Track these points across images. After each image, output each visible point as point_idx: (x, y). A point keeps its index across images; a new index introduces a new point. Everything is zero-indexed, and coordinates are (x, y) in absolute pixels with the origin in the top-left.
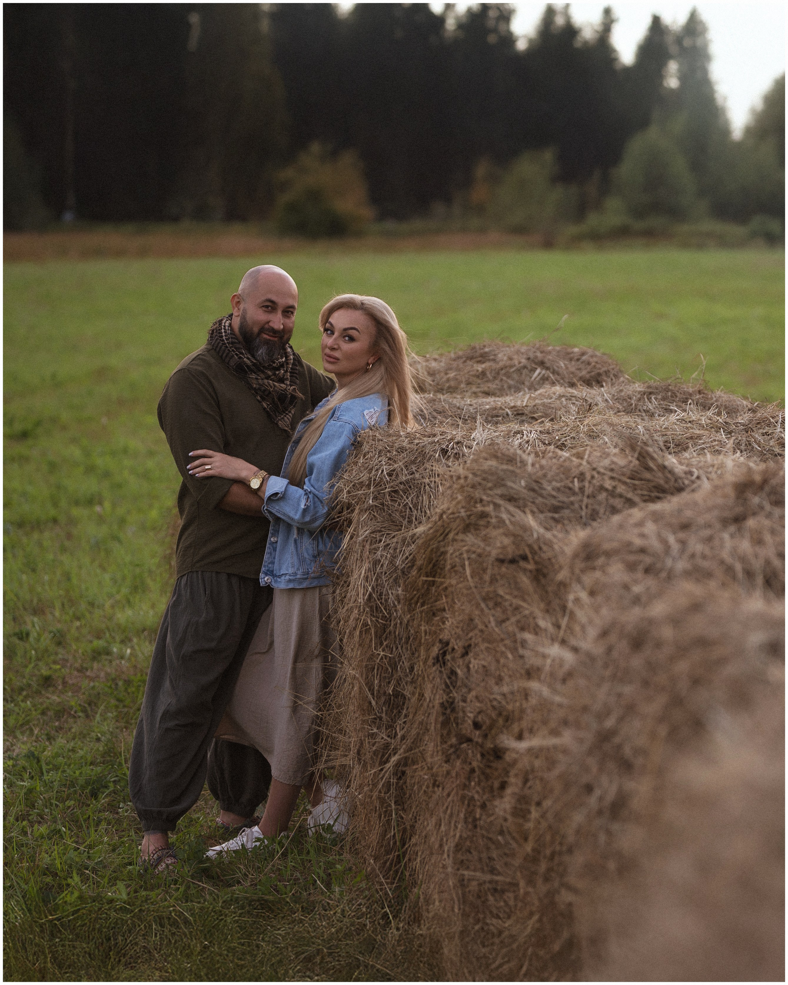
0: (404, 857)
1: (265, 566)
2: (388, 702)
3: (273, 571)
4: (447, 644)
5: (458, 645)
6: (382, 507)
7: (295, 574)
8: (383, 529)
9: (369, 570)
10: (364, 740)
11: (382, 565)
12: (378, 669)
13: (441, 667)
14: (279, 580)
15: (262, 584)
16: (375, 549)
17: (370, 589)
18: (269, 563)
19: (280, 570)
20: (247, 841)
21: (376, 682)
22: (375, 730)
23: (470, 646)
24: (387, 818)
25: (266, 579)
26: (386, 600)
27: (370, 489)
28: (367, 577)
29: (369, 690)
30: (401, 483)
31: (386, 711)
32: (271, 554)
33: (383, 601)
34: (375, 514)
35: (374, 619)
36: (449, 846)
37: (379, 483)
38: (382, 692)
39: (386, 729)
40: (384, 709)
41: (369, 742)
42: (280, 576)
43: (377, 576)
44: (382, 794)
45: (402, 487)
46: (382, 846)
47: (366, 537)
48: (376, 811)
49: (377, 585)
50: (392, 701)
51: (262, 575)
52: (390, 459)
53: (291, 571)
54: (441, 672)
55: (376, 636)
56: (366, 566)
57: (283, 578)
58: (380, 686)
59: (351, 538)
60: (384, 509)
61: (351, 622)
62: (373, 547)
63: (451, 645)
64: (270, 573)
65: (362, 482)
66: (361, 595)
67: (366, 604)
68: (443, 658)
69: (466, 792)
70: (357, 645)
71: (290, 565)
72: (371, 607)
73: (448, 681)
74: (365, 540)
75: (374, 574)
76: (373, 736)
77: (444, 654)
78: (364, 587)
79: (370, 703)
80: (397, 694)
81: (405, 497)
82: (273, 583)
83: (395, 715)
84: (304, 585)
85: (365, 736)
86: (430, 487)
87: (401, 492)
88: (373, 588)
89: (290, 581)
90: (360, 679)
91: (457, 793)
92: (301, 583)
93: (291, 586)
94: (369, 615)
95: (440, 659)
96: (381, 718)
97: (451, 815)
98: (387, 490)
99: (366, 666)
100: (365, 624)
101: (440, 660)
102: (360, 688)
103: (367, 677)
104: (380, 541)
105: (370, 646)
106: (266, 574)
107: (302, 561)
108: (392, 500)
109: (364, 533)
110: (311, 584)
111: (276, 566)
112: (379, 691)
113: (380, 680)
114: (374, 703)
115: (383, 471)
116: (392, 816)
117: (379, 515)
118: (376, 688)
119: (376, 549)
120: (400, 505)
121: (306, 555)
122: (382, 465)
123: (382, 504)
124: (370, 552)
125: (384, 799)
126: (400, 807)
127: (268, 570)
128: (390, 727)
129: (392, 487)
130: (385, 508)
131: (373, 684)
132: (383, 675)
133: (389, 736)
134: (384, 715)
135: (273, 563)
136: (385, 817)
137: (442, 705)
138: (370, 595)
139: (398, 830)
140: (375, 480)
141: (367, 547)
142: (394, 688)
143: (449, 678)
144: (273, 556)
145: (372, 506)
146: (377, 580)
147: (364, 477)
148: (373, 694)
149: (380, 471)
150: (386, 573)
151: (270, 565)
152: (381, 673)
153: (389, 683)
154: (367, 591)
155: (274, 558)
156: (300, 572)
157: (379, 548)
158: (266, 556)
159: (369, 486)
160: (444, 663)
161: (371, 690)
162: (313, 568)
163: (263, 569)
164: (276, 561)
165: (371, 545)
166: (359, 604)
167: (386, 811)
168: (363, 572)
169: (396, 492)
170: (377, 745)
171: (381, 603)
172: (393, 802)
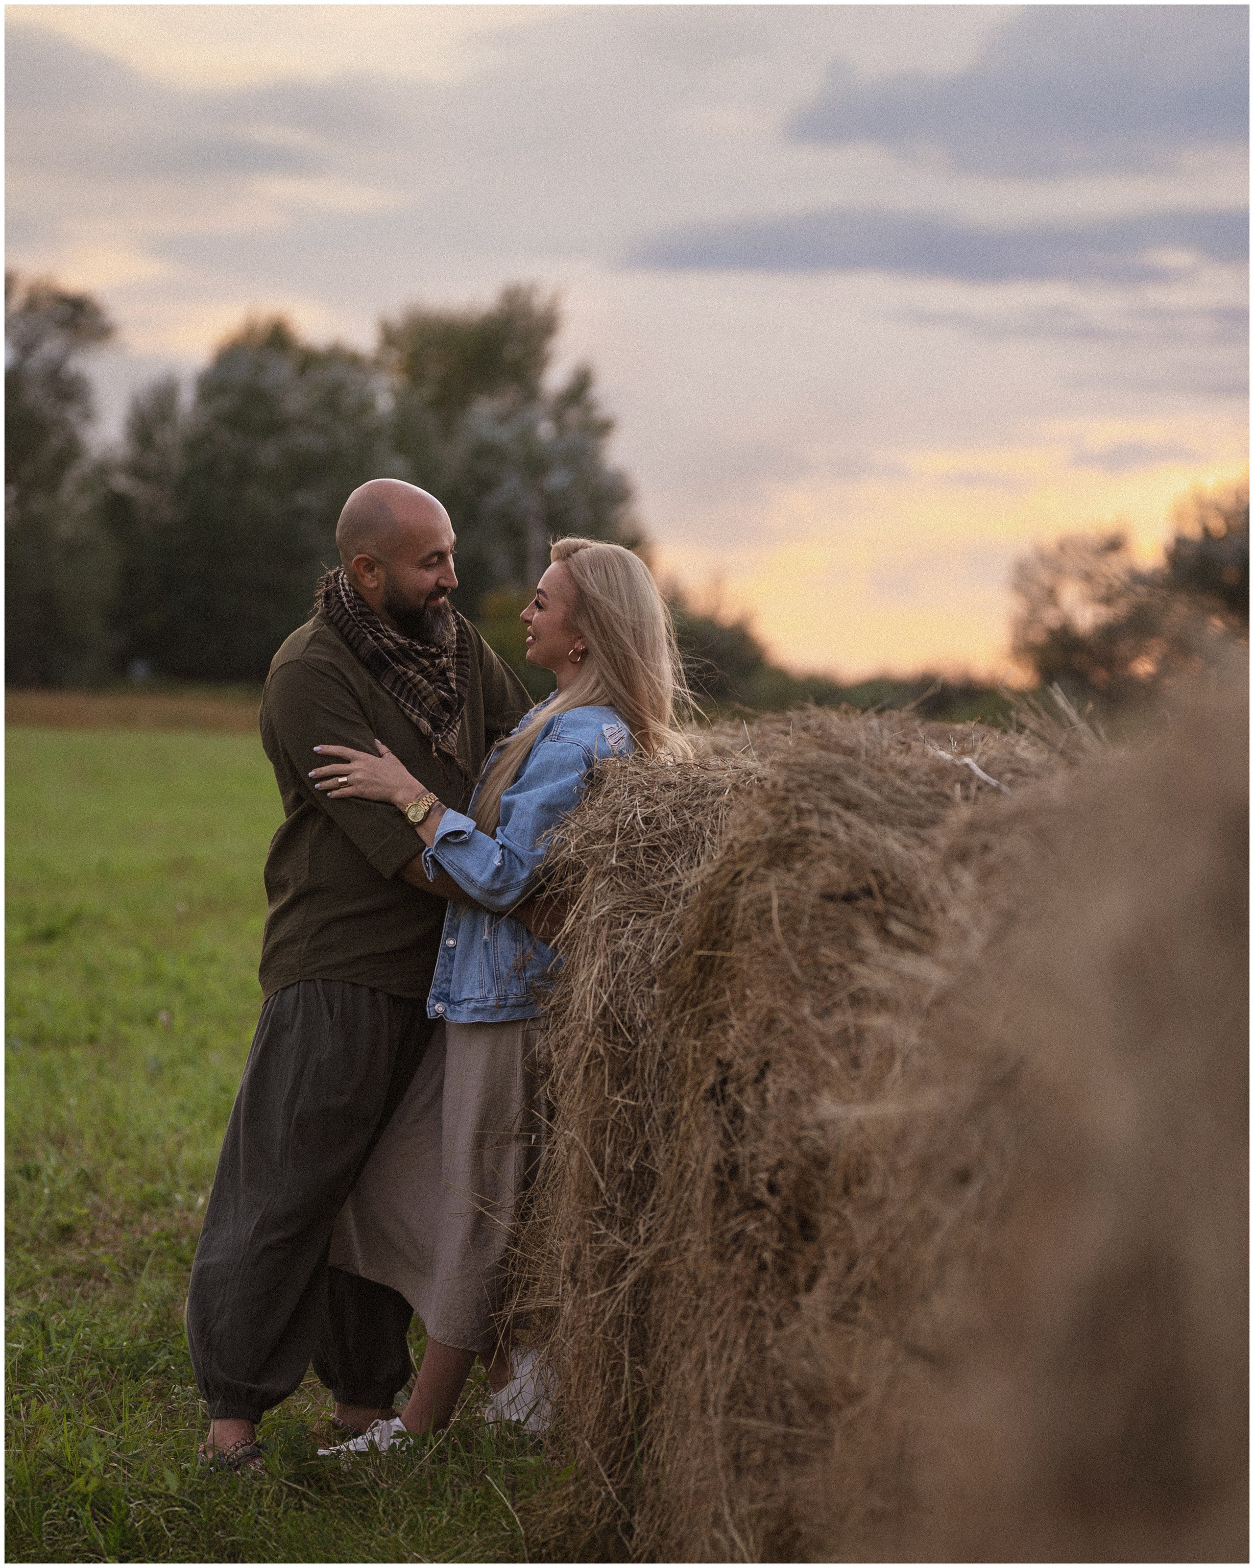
0: (640, 1438)
1: (435, 986)
2: (625, 1185)
3: (448, 994)
4: (729, 1065)
5: (747, 1067)
6: (630, 872)
7: (485, 999)
8: (631, 906)
9: (606, 968)
10: (584, 1246)
11: (627, 962)
12: (612, 1131)
13: (718, 1105)
14: (458, 1008)
15: (430, 1015)
16: (615, 936)
17: (605, 998)
18: (442, 982)
19: (460, 992)
20: (381, 1441)
21: (608, 1151)
22: (603, 1231)
23: (767, 1064)
24: (614, 1379)
25: (436, 1007)
26: (631, 1018)
27: (612, 841)
28: (601, 980)
29: (596, 1164)
30: (664, 836)
31: (623, 1199)
32: (445, 966)
33: (626, 1018)
34: (620, 881)
35: (609, 1045)
36: (719, 1392)
37: (628, 833)
38: (616, 1167)
39: (621, 1228)
40: (619, 1195)
41: (592, 1249)
42: (459, 1003)
43: (618, 979)
44: (610, 1338)
45: (666, 841)
46: (604, 1426)
47: (603, 916)
48: (597, 1366)
49: (617, 993)
50: (633, 1184)
51: (430, 1001)
52: (648, 798)
53: (477, 994)
54: (717, 1113)
55: (611, 1075)
56: (600, 961)
57: (465, 1005)
58: (614, 1159)
59: (579, 918)
60: (634, 874)
61: (571, 1052)
62: (615, 931)
63: (735, 1067)
64: (444, 997)
65: (601, 831)
66: (590, 1009)
67: (596, 1021)
68: (722, 1091)
69: (750, 1302)
70: (579, 1091)
71: (477, 984)
72: (605, 1028)
73: (728, 1126)
74: (601, 921)
75: (614, 975)
76: (597, 1239)
77: (724, 1082)
78: (595, 996)
79: (596, 1185)
80: (640, 1170)
81: (670, 858)
82: (448, 1014)
83: (637, 1207)
84: (500, 1018)
85: (585, 1241)
86: (713, 843)
87: (664, 850)
88: (611, 998)
89: (476, 1010)
90: (582, 1145)
91: (735, 1307)
92: (493, 1014)
93: (478, 1018)
94: (602, 1040)
95: (718, 1090)
96: (613, 1209)
97: (724, 1343)
98: (641, 844)
99: (593, 1124)
100: (594, 1055)
101: (717, 1094)
102: (581, 1161)
103: (594, 1142)
104: (626, 924)
105: (601, 1092)
106: (438, 1000)
107: (497, 977)
108: (648, 862)
109: (599, 910)
110: (510, 1015)
111: (454, 987)
112: (611, 1166)
113: (615, 1148)
114: (602, 1185)
115: (635, 815)
116: (623, 1374)
117: (626, 883)
118: (608, 1161)
119: (619, 937)
120: (661, 870)
121: (503, 969)
122: (634, 806)
123: (633, 866)
124: (607, 941)
125: (612, 1346)
126: (636, 1359)
127: (440, 993)
128: (627, 1223)
129: (650, 840)
130: (637, 873)
131: (602, 1154)
132: (620, 1140)
133: (625, 1239)
134: (617, 1205)
135: (449, 981)
136: (612, 1375)
137: (717, 1168)
138: (605, 1008)
139: (633, 1395)
140: (622, 829)
141: (604, 931)
142: (637, 1162)
143: (731, 1122)
144: (448, 969)
145: (616, 868)
146: (617, 984)
147: (605, 823)
148: (601, 1171)
149: (631, 816)
150: (632, 974)
151: (444, 985)
152: (617, 1136)
153: (629, 1153)
154: (600, 1001)
155: (451, 973)
156: (492, 996)
157: (623, 934)
158: (438, 970)
159: (611, 837)
160: (723, 1097)
161: (600, 1164)
162: (515, 990)
163: (432, 991)
164: (454, 976)
165: (610, 926)
166: (585, 1023)
167: (615, 1365)
168: (596, 971)
169: (655, 848)
170: (605, 1252)
171: (622, 1022)
172: (626, 1350)
